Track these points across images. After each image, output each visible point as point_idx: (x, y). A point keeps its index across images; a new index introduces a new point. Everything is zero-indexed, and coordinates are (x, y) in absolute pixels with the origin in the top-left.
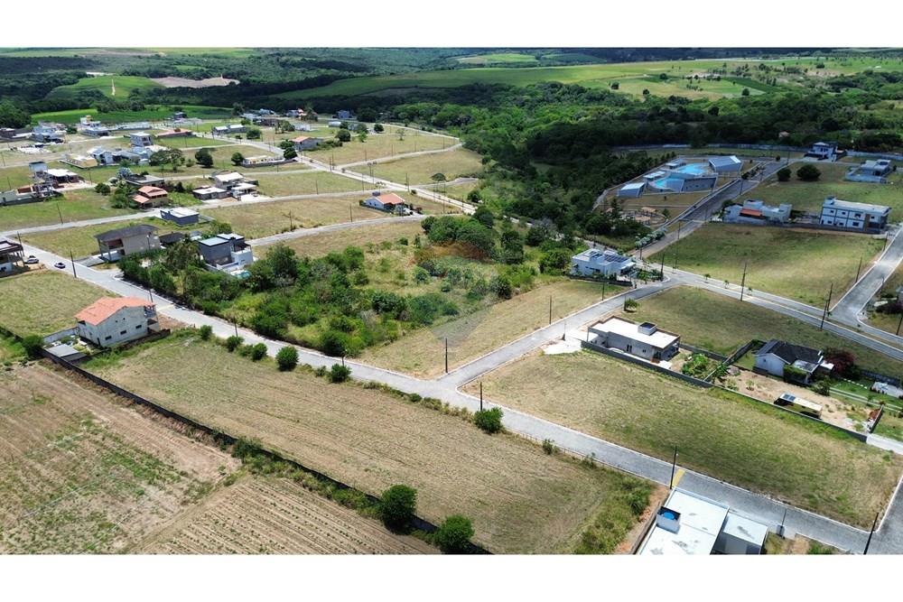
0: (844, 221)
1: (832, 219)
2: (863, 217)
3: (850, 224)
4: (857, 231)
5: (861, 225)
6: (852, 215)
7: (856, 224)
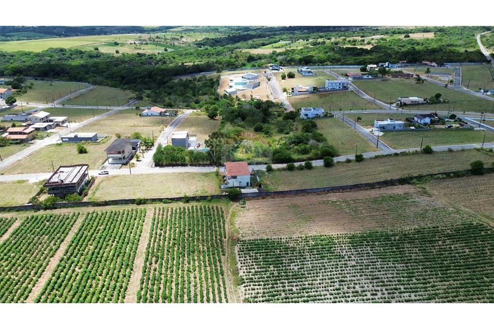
0: (335, 87)
1: (331, 87)
2: (342, 85)
3: (338, 88)
4: (341, 90)
5: (341, 87)
6: (338, 84)
7: (340, 87)
